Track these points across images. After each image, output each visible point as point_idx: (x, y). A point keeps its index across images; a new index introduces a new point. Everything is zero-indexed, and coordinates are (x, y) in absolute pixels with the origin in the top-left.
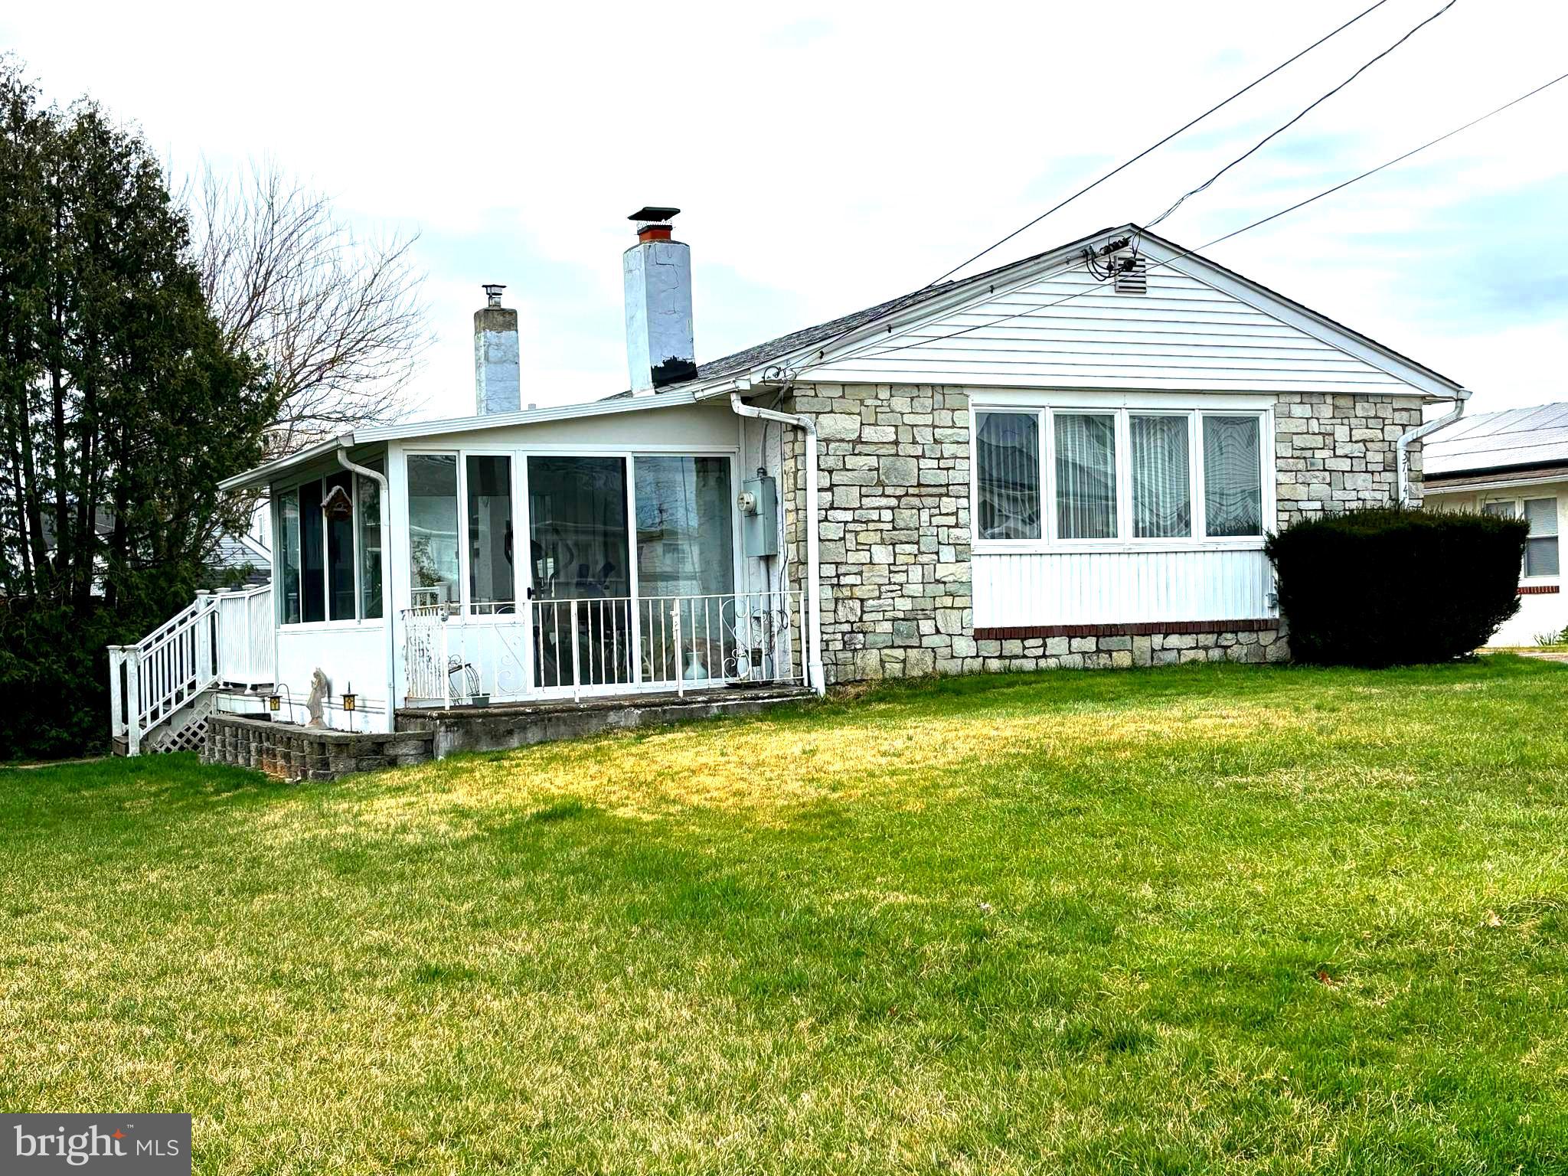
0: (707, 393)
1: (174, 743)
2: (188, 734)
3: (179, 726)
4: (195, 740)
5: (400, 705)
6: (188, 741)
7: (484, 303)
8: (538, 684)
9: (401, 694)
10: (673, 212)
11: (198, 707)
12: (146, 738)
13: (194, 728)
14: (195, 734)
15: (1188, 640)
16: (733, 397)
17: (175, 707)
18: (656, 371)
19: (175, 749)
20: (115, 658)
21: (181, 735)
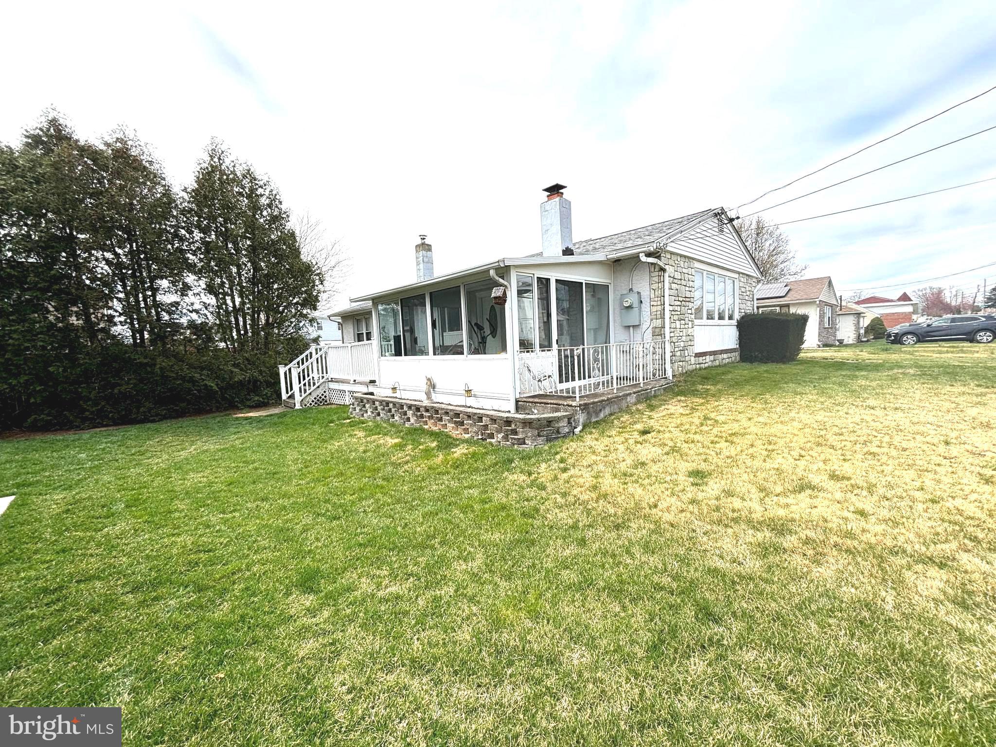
0: (617, 255)
1: (313, 401)
2: (318, 398)
3: (314, 395)
4: (321, 400)
5: (518, 396)
6: (318, 400)
7: (419, 242)
8: (561, 381)
9: (518, 391)
10: (563, 187)
11: (321, 388)
12: (302, 400)
13: (320, 395)
14: (320, 398)
15: (725, 356)
16: (641, 255)
17: (313, 388)
18: (563, 251)
19: (313, 404)
20: (282, 370)
21: (315, 398)
